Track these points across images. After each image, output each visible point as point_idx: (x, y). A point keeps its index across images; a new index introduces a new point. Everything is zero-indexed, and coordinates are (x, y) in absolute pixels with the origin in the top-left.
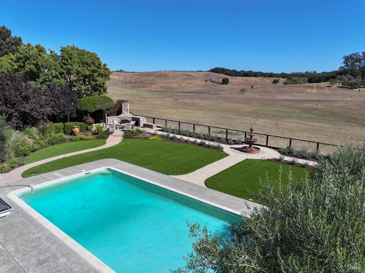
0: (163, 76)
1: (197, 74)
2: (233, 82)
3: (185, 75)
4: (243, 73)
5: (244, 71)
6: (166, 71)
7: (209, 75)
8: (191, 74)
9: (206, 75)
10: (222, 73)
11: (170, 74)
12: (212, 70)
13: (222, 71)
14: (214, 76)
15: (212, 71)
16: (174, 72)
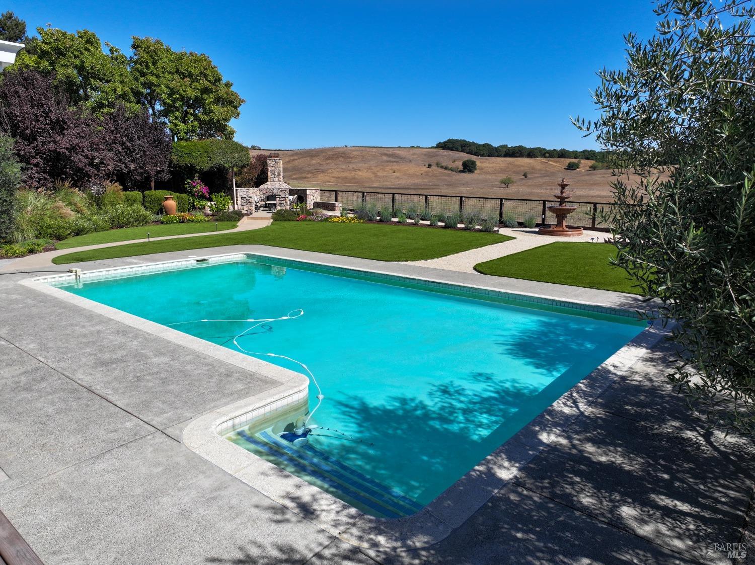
0: (341, 156)
1: (411, 153)
2: (485, 167)
3: (386, 155)
4: (505, 150)
5: (507, 146)
6: (346, 146)
7: (436, 155)
8: (397, 152)
9: (429, 155)
10: (463, 151)
11: (355, 153)
12: (441, 145)
13: (462, 147)
14: (445, 155)
15: (441, 147)
16: (363, 149)
